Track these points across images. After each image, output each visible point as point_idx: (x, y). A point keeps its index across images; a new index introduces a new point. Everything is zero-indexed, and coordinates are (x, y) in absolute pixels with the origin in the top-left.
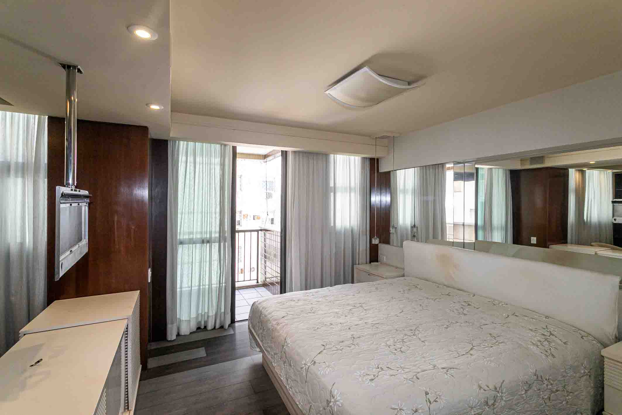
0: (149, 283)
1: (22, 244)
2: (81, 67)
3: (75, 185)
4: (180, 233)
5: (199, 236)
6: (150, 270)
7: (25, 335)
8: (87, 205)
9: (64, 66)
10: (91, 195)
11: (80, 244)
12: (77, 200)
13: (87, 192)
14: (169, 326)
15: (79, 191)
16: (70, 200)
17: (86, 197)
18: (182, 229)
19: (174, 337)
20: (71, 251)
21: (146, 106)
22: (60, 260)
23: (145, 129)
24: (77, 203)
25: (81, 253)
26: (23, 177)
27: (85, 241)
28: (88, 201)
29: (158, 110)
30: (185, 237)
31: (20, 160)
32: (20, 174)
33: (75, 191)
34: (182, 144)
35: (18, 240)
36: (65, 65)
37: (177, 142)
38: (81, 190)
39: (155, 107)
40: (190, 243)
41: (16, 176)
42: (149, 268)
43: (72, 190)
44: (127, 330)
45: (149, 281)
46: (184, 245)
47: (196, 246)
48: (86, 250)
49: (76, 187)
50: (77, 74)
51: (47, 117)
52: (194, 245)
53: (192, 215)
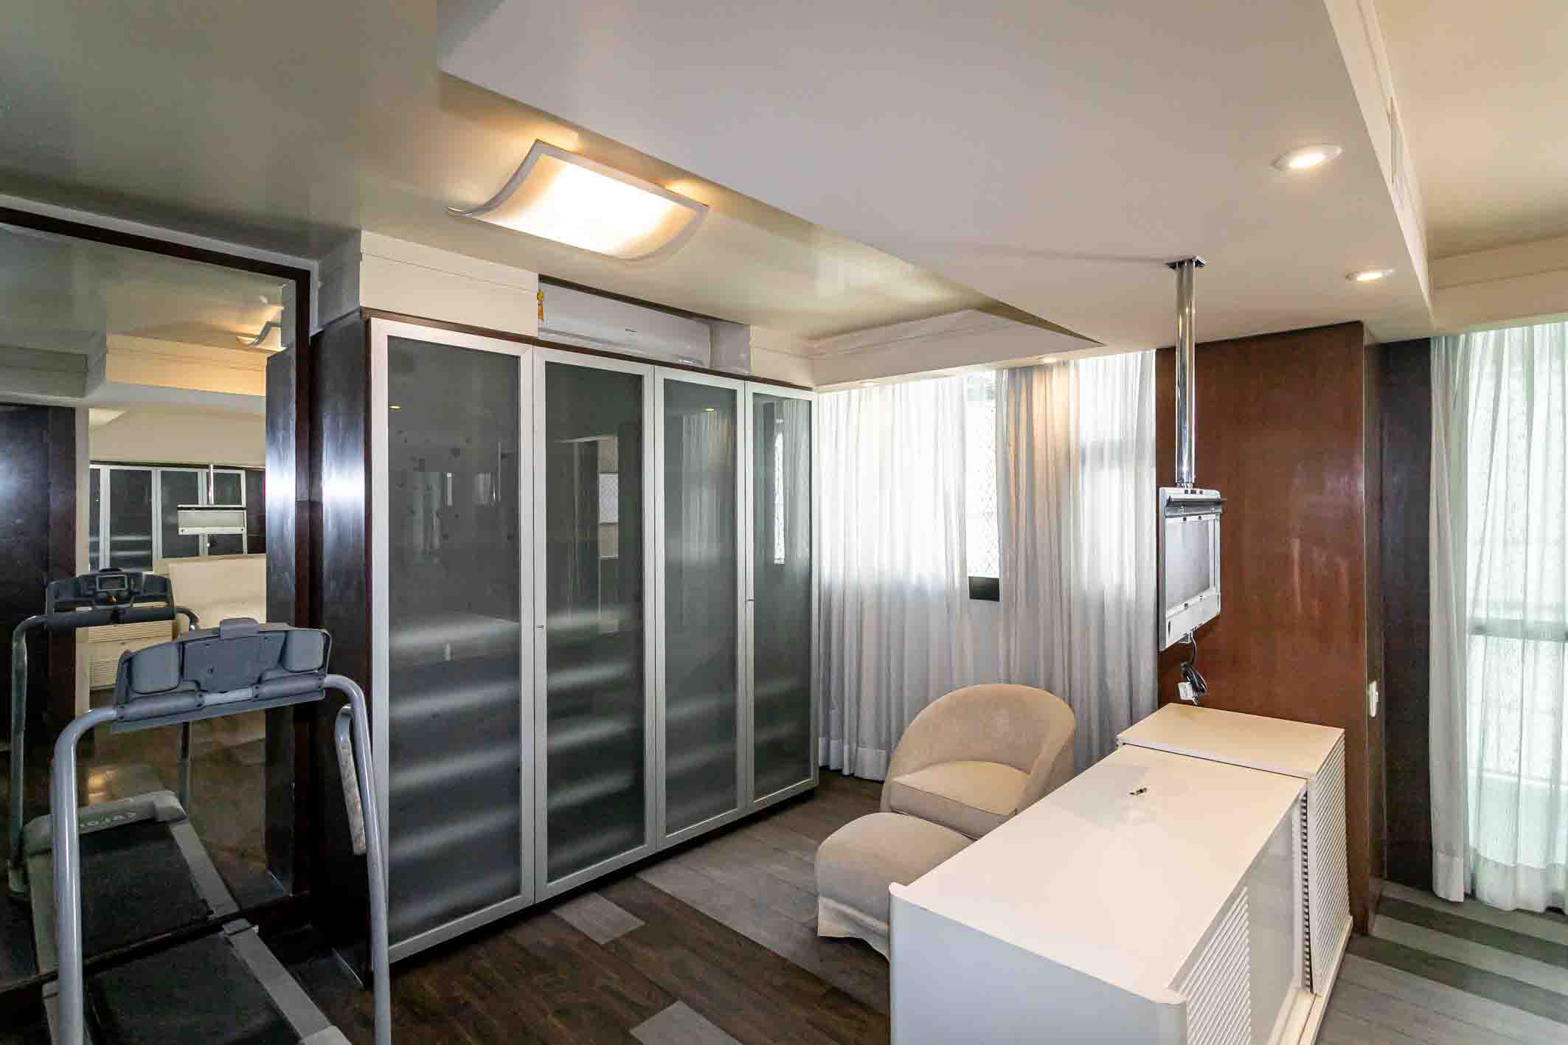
0: (1373, 718)
1: (1121, 588)
2: (1202, 257)
3: (1193, 481)
4: (1475, 600)
5: (1548, 618)
6: (1374, 686)
7: (1124, 744)
8: (1218, 517)
9: (1173, 266)
10: (1226, 499)
11: (1205, 595)
12: (1197, 511)
13: (1218, 493)
14: (1440, 858)
15: (1201, 493)
16: (1182, 511)
17: (1217, 503)
18: (1483, 589)
19: (1457, 895)
20: (1186, 605)
21: (1348, 282)
22: (1167, 616)
23: (1355, 328)
24: (1197, 517)
25: (1205, 613)
26: (1121, 468)
27: (1215, 591)
28: (1220, 510)
29: (1378, 281)
30: (1492, 615)
31: (1117, 438)
32: (1116, 463)
33: (1193, 492)
34: (1481, 342)
35: (1116, 580)
36: (1175, 263)
37: (1463, 337)
38: (1204, 491)
39: (1368, 277)
40: (1511, 634)
41: (1111, 466)
42: (1371, 680)
43: (1186, 492)
44: (1305, 798)
45: (1373, 714)
46: (1490, 638)
47: (1536, 649)
48: (1214, 609)
49: (1195, 486)
50: (1195, 270)
51: (1155, 350)
52: (1531, 643)
53: (1522, 549)
